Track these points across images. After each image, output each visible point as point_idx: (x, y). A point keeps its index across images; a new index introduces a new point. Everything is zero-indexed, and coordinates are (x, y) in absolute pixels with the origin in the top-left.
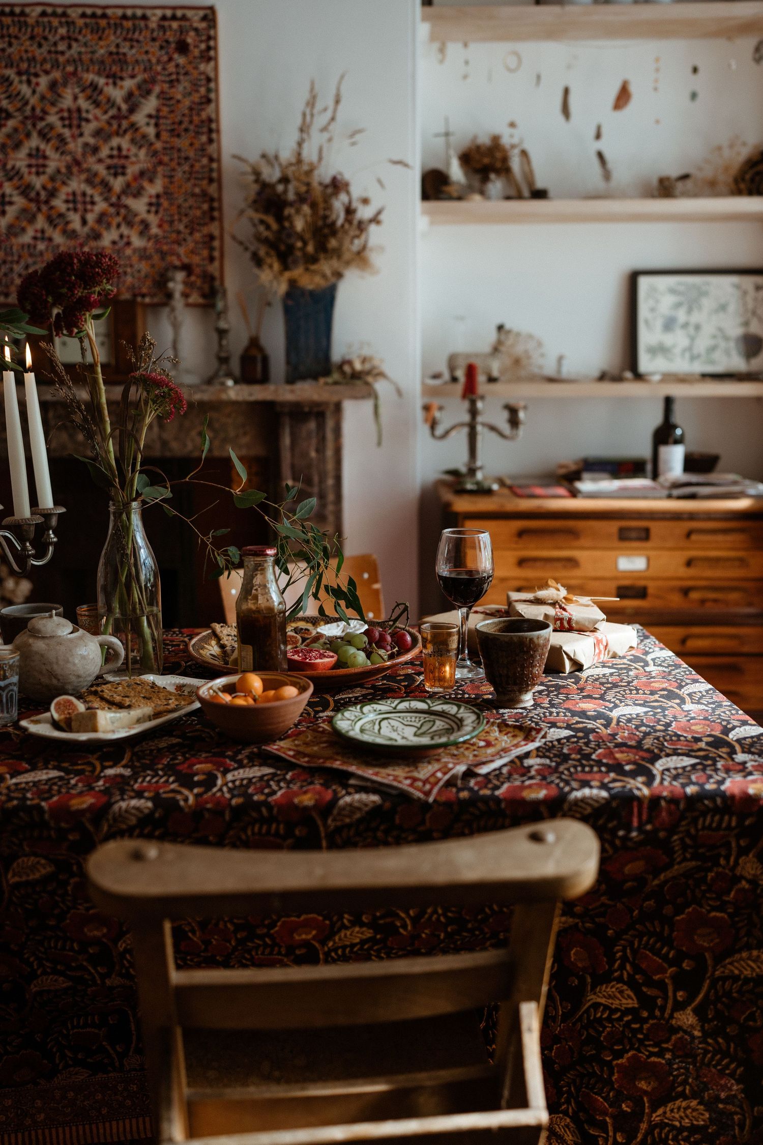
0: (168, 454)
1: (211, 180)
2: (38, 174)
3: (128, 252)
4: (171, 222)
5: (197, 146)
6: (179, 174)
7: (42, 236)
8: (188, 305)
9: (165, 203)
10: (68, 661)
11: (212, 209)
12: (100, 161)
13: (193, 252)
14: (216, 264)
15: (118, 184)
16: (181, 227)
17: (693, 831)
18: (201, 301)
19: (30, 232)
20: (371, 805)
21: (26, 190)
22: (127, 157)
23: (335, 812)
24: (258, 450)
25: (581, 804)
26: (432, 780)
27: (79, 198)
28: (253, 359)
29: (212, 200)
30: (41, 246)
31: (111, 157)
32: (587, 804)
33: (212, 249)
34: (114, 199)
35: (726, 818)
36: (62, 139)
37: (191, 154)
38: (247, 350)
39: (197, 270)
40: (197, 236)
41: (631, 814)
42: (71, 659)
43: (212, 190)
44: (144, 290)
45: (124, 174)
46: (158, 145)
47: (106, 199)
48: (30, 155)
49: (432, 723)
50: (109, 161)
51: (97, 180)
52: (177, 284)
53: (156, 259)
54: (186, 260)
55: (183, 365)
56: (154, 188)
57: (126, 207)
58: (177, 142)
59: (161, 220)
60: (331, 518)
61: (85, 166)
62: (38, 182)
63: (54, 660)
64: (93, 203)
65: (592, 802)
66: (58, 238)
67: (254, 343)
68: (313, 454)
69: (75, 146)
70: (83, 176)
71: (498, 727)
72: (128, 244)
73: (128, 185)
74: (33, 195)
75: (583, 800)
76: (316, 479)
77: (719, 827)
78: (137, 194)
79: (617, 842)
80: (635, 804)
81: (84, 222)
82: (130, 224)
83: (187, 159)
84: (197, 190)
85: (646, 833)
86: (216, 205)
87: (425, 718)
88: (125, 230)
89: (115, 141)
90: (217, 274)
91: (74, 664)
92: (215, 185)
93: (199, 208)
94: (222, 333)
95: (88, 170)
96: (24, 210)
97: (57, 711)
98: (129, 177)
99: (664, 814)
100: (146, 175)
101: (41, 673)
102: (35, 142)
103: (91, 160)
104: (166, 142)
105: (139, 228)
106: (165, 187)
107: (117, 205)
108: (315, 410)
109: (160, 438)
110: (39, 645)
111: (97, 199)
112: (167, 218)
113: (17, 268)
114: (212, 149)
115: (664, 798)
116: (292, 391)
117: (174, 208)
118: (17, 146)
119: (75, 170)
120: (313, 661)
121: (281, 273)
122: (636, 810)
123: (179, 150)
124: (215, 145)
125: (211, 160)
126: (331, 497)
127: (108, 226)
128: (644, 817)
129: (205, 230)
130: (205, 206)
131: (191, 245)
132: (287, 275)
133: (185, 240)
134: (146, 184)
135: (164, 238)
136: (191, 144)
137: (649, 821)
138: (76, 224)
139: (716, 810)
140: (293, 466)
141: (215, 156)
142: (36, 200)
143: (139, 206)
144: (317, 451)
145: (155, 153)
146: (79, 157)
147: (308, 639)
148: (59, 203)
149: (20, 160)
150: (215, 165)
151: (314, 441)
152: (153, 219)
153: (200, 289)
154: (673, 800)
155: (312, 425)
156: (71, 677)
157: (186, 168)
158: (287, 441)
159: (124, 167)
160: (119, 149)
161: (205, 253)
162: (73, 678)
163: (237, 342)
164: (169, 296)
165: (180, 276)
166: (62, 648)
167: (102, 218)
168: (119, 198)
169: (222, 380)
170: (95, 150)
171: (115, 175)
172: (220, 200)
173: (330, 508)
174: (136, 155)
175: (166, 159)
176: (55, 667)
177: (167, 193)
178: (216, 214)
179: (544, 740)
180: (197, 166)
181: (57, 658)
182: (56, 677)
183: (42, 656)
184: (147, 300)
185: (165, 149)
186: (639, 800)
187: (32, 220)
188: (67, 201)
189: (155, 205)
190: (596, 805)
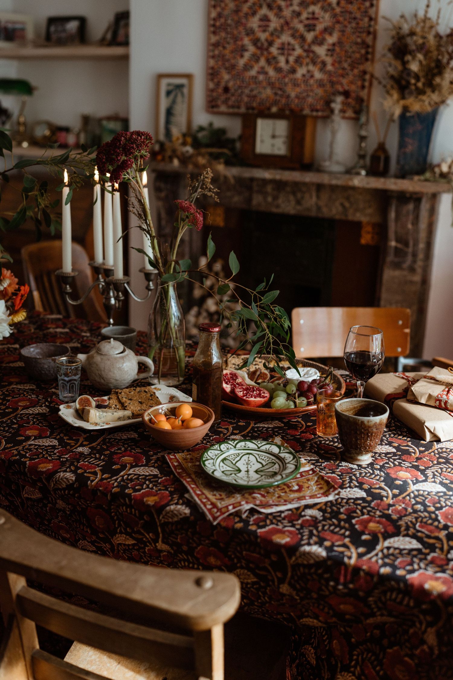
0: (320, 215)
1: (369, 33)
2: (264, 31)
3: (312, 81)
4: (340, 62)
5: (363, 9)
6: (349, 30)
7: (262, 71)
8: (344, 118)
9: (337, 49)
10: (110, 371)
11: (367, 53)
12: (301, 22)
13: (352, 82)
14: (366, 91)
15: (310, 37)
16: (346, 65)
17: (383, 599)
18: (353, 115)
19: (256, 68)
20: (183, 515)
21: (256, 42)
22: (317, 19)
23: (164, 513)
24: (377, 219)
25: (307, 555)
26: (223, 510)
27: (286, 47)
28: (379, 158)
29: (368, 46)
30: (261, 77)
31: (308, 19)
32: (311, 557)
33: (364, 80)
34: (306, 47)
35: (407, 599)
36: (280, 9)
37: (358, 15)
38: (376, 151)
39: (353, 95)
40: (356, 71)
41: (339, 572)
42: (112, 369)
43: (369, 40)
44: (319, 107)
45: (314, 30)
46: (338, 10)
47: (302, 47)
48: (261, 20)
49: (273, 464)
50: (307, 22)
51: (297, 35)
52: (337, 104)
53: (328, 86)
54: (346, 88)
55: (335, 158)
56: (331, 40)
57: (313, 52)
58: (350, 7)
59: (335, 61)
60: (419, 271)
61: (292, 25)
62: (263, 36)
63: (103, 369)
64: (294, 50)
65: (314, 557)
66: (271, 72)
67: (382, 147)
68: (410, 226)
69: (287, 13)
70: (290, 32)
71: (318, 478)
72: (312, 76)
73: (316, 38)
74: (259, 44)
75: (309, 553)
76: (411, 243)
77: (401, 603)
78: (321, 44)
79: (330, 588)
80: (343, 568)
81: (287, 62)
82: (314, 63)
83: (355, 18)
84: (359, 40)
85: (350, 589)
86: (370, 50)
87: (273, 459)
88: (311, 67)
89: (312, 8)
90: (365, 98)
91: (114, 373)
92: (371, 37)
93: (359, 52)
94: (363, 138)
95: (293, 28)
96: (254, 55)
97: (79, 404)
98: (317, 32)
99: (362, 581)
100: (328, 30)
101: (95, 374)
102: (264, 11)
103: (296, 21)
104: (343, 8)
105: (319, 65)
106: (339, 39)
107: (308, 51)
108: (415, 196)
109: (317, 204)
110: (98, 358)
111: (297, 47)
112: (338, 59)
113: (247, 91)
114: (372, 12)
115: (364, 570)
116: (395, 184)
117: (343, 53)
118: (254, 14)
119: (285, 28)
120: (247, 399)
121: (398, 101)
122: (343, 572)
123: (351, 13)
124: (374, 9)
125: (371, 19)
126: (421, 256)
127: (301, 65)
128: (349, 577)
129: (361, 68)
130: (363, 51)
131: (351, 77)
132: (402, 102)
133: (347, 74)
134: (327, 37)
135: (335, 73)
136: (359, 9)
137: (352, 582)
138: (282, 63)
139: (399, 591)
140: (396, 233)
141: (373, 16)
142: (260, 48)
143: (321, 51)
144: (413, 224)
145: (335, 16)
146: (288, 19)
147: (276, 377)
148: (274, 50)
149: (254, 23)
150: (372, 23)
151: (411, 217)
152: (329, 60)
153: (354, 107)
154: (370, 574)
155: (411, 206)
156: (111, 380)
157: (354, 25)
158: (393, 215)
159: (315, 25)
160: (313, 13)
161: (359, 83)
162: (113, 381)
163: (371, 146)
164: (332, 111)
165: (339, 99)
166: (109, 362)
167: (298, 60)
168: (309, 46)
169: (359, 170)
170: (299, 14)
171: (309, 31)
172: (374, 47)
173: (420, 263)
174: (323, 18)
175: (341, 19)
176: (103, 373)
177: (340, 43)
178: (370, 56)
179: (337, 497)
180: (361, 24)
181: (104, 368)
182: (103, 378)
183: (97, 365)
184: (320, 114)
185: (342, 12)
186: (346, 566)
187: (257, 60)
188: (279, 49)
189: (331, 51)
190: (317, 560)
